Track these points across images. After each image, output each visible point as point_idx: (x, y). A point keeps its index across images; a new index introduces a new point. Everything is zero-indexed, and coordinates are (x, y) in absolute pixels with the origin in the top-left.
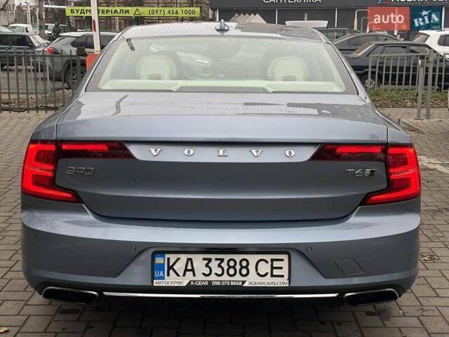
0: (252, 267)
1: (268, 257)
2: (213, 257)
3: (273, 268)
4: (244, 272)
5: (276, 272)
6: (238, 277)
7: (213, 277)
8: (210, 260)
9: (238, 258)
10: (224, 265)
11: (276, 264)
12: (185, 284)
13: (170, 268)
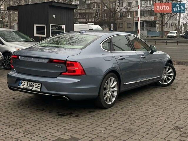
0: (34, 86)
1: (37, 84)
2: (29, 82)
3: (38, 86)
4: (33, 86)
5: (38, 87)
6: (32, 88)
7: (28, 87)
8: (28, 83)
9: (32, 83)
10: (30, 84)
11: (39, 86)
12: (23, 87)
13: (22, 84)
